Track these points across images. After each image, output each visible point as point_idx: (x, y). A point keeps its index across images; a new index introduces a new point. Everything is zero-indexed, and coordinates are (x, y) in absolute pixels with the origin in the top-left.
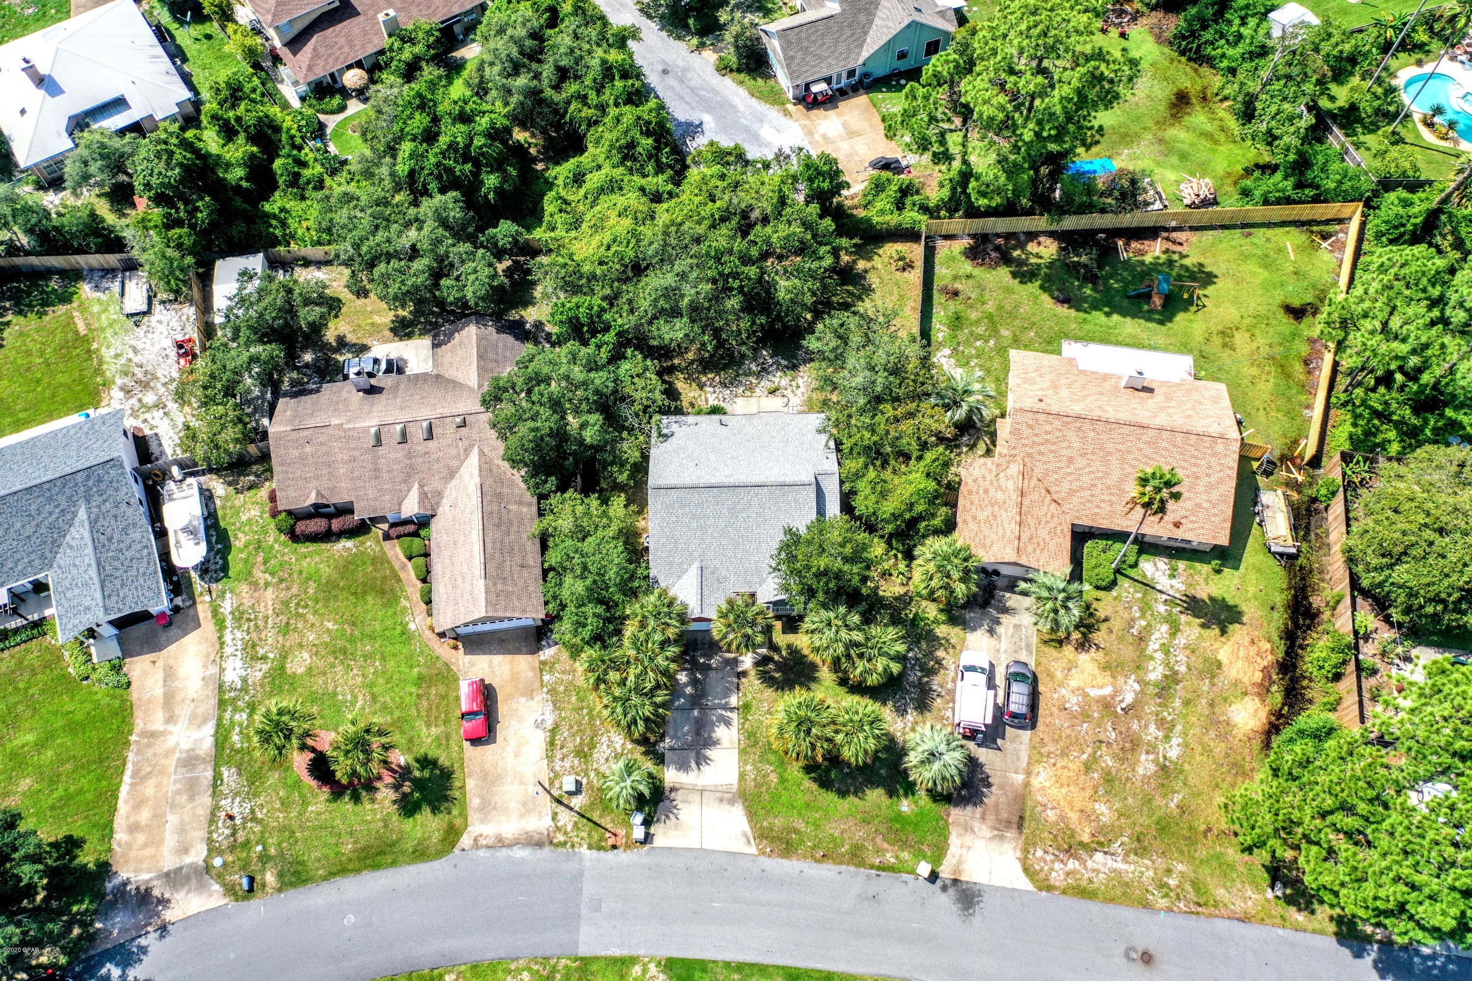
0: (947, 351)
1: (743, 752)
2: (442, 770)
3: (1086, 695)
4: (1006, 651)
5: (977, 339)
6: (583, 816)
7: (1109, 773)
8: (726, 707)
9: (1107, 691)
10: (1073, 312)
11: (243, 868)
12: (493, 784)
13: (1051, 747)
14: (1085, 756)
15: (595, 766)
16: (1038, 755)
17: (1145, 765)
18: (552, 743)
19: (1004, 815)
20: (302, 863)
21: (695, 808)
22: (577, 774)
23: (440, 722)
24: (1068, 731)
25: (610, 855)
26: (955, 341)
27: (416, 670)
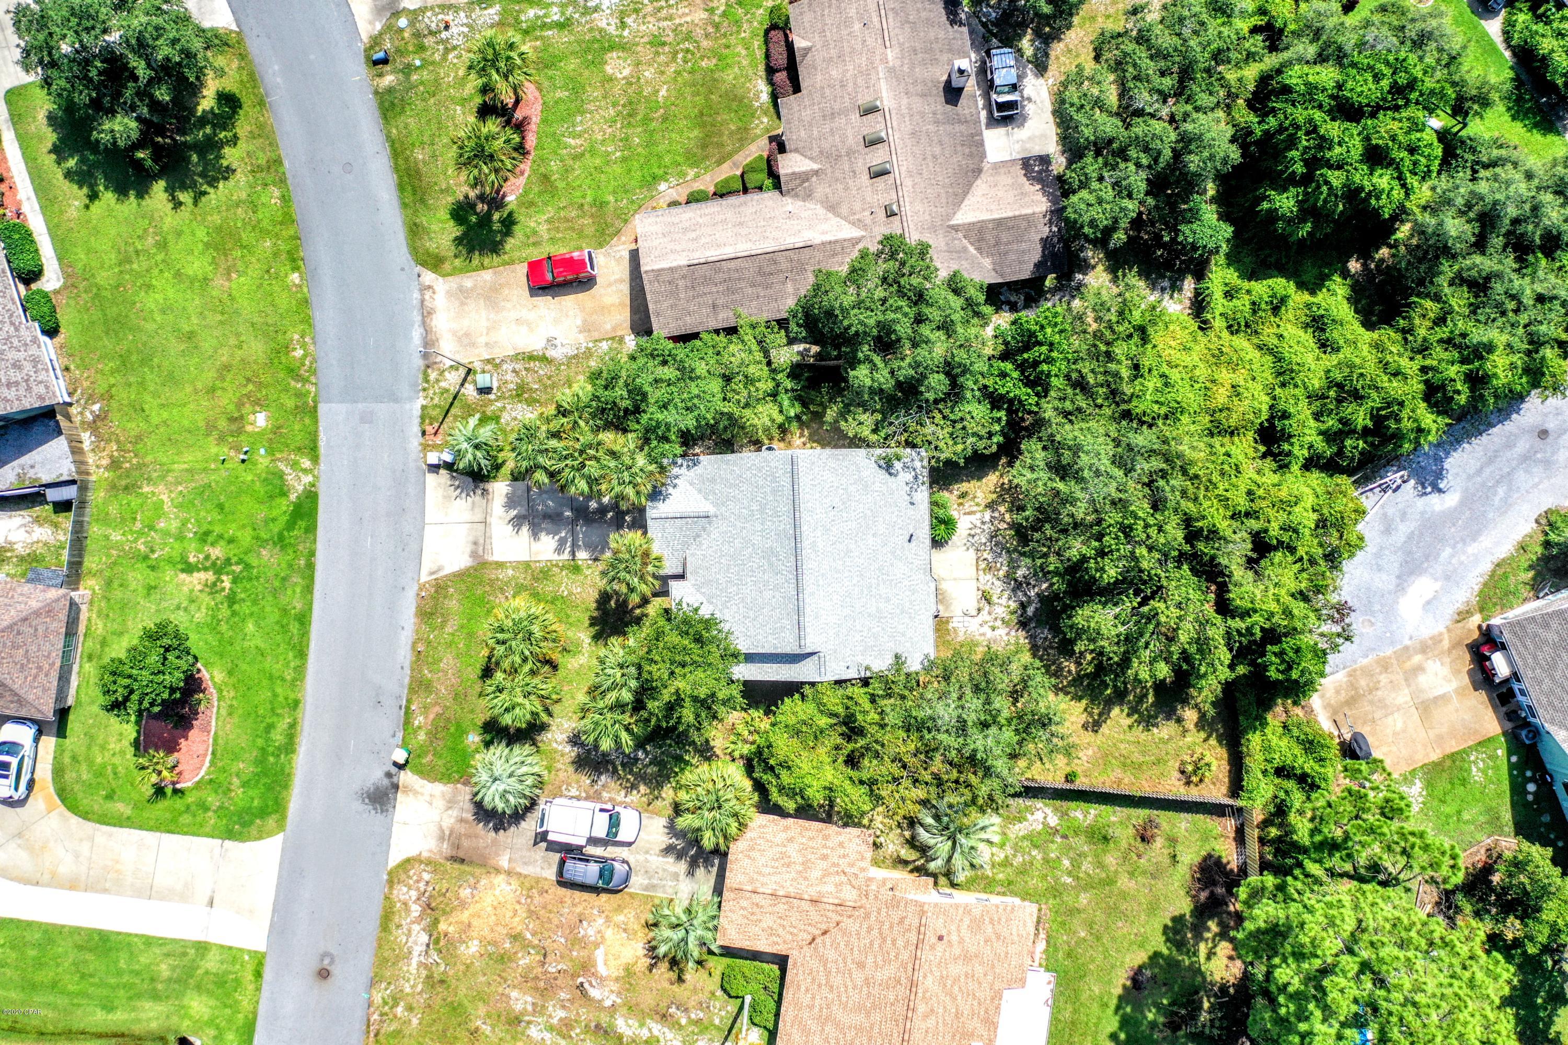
0: (1053, 821)
1: (527, 565)
2: (501, 243)
3: (597, 945)
4: (647, 861)
5: (1072, 861)
6: (455, 398)
7: (510, 960)
8: (575, 547)
9: (602, 970)
10: (1118, 991)
11: (398, 51)
12: (487, 298)
13: (537, 899)
14: (529, 936)
15: (508, 407)
16: (531, 885)
17: (521, 1001)
18: (531, 358)
19: (466, 843)
20: (403, 111)
21: (468, 516)
22: (499, 388)
23: (553, 233)
24: (556, 921)
25: (416, 430)
26: (1070, 833)
27: (611, 198)
